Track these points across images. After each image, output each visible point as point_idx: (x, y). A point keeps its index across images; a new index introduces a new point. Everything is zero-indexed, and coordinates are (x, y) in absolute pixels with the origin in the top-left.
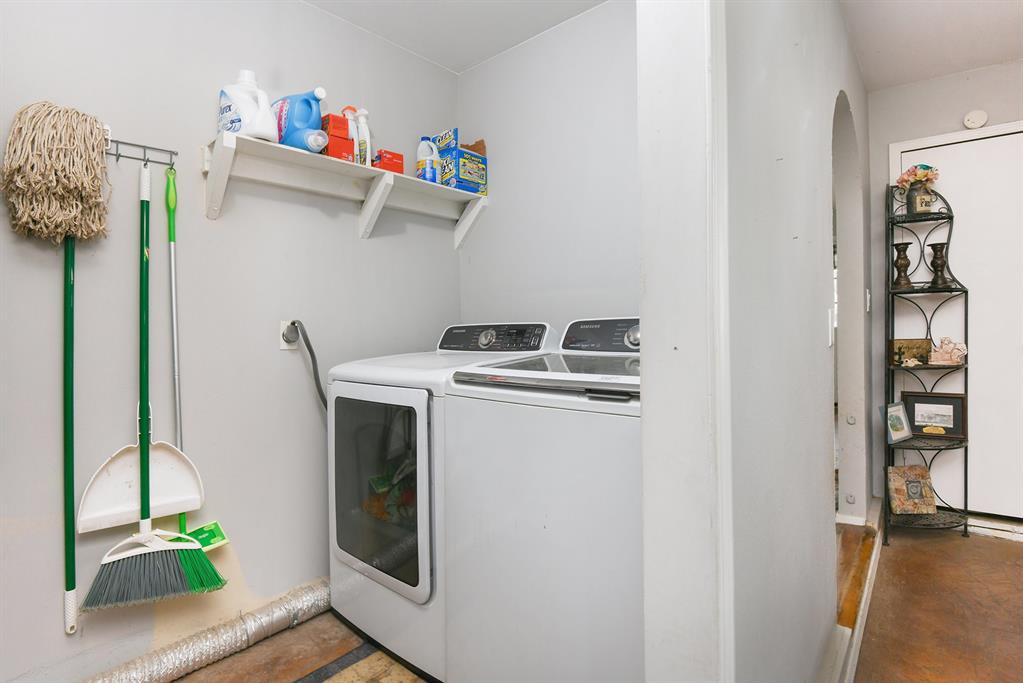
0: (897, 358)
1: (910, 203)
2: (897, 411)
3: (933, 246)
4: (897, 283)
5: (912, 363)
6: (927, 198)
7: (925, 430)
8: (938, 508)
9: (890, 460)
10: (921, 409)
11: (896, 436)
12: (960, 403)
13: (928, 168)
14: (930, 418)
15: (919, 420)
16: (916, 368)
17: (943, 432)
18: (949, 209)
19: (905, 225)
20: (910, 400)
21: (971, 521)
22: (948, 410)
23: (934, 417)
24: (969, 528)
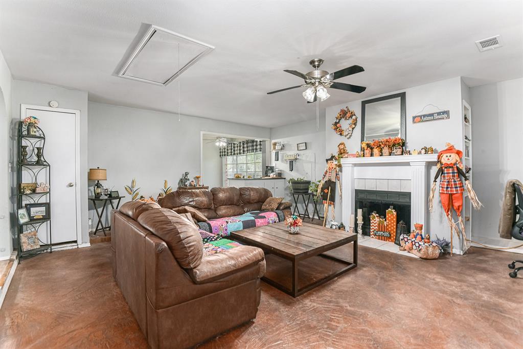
0: (22, 190)
1: (28, 130)
2: (22, 212)
3: (37, 148)
4: (22, 161)
5: (28, 192)
6: (35, 130)
7: (35, 218)
8: (41, 246)
9: (21, 231)
10: (33, 210)
11: (22, 221)
12: (47, 206)
13: (35, 118)
14: (37, 213)
15: (32, 214)
16: (31, 194)
17: (42, 217)
18: (44, 135)
19: (27, 138)
20: (28, 207)
21: (53, 247)
22: (43, 209)
23: (38, 212)
24: (52, 250)
